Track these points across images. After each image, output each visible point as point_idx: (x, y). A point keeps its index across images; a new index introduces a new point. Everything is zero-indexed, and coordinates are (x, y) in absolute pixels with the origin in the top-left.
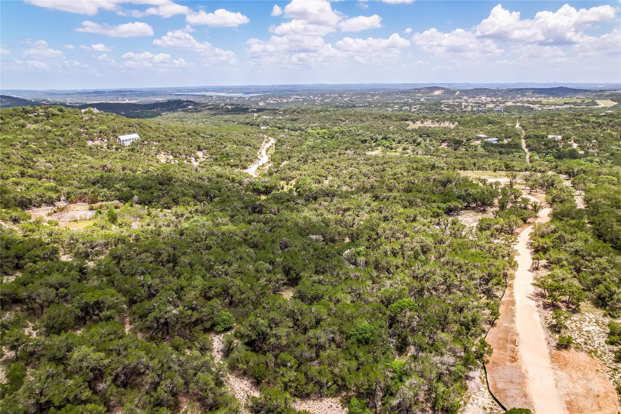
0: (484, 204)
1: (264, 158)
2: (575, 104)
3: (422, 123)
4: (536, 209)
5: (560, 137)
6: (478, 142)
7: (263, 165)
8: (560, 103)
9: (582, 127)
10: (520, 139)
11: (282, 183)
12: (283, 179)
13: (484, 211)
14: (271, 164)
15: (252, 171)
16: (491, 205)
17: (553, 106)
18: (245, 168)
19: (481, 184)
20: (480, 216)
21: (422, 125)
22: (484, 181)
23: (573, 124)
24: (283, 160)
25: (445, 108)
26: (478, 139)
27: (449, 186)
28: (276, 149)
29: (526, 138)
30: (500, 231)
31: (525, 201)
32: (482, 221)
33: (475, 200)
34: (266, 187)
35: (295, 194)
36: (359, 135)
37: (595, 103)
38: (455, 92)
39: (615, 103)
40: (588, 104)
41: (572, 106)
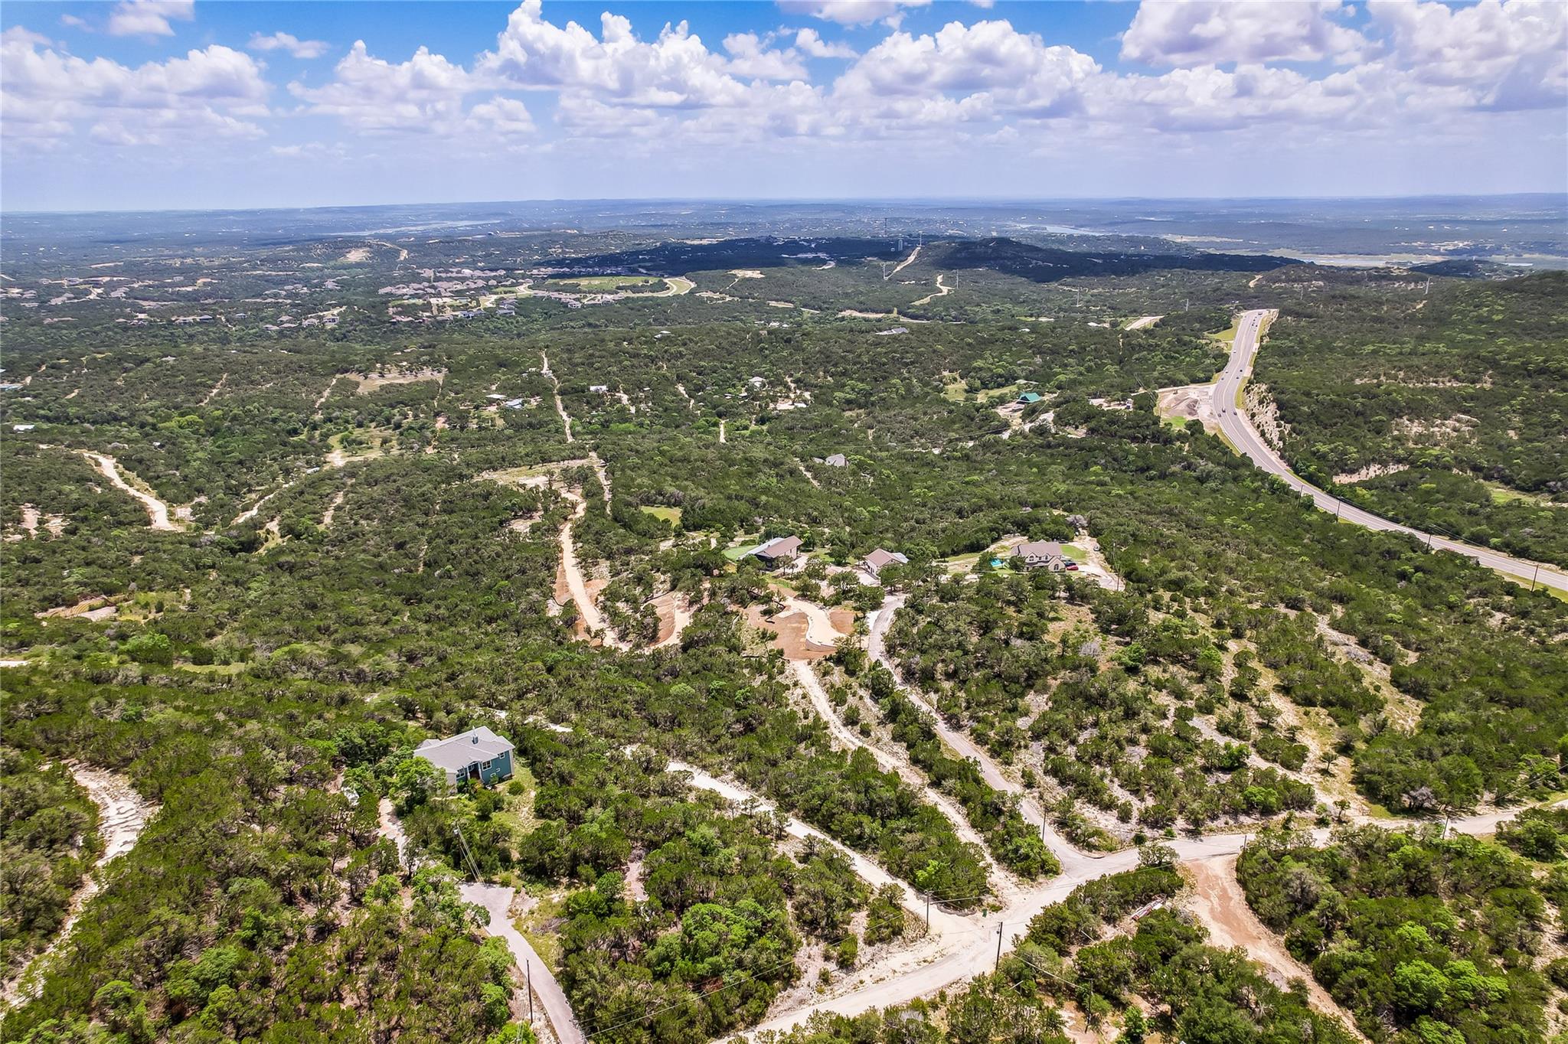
0: (529, 511)
1: (154, 503)
2: (634, 288)
3: (382, 376)
4: (574, 506)
5: (604, 388)
6: (493, 409)
8: (609, 288)
9: (633, 366)
10: (553, 396)
11: (261, 533)
13: (531, 517)
14: (185, 510)
16: (536, 510)
17: (599, 296)
18: (149, 523)
19: (521, 491)
20: (529, 523)
21: (384, 382)
22: (523, 486)
23: (621, 362)
24: (191, 498)
25: (399, 318)
26: (491, 402)
27: (492, 498)
28: (147, 479)
29: (562, 393)
30: (547, 530)
31: (565, 500)
32: (532, 526)
33: (521, 509)
34: (240, 543)
36: (274, 418)
37: (664, 287)
38: (398, 252)
39: (693, 285)
40: (654, 288)
41: (630, 294)
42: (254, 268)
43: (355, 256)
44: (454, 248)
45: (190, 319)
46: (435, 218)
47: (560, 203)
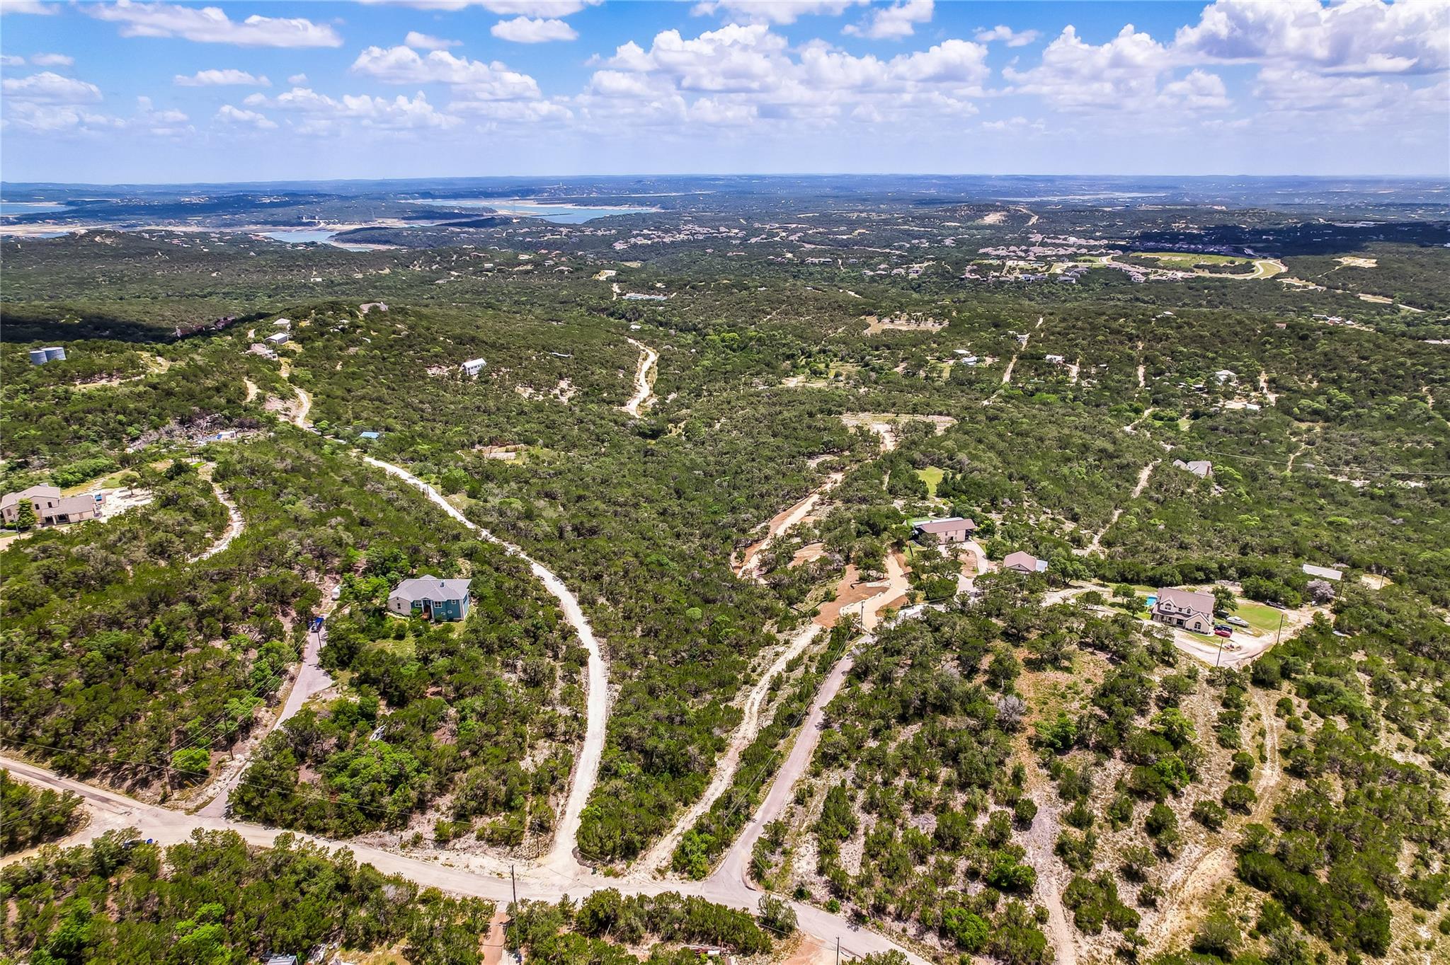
1: (644, 390)
2: (1214, 268)
3: (892, 321)
5: (1061, 358)
6: (951, 362)
7: (645, 401)
8: (1187, 265)
10: (1011, 359)
11: (670, 426)
12: (671, 421)
14: (654, 400)
15: (632, 407)
17: (1171, 273)
18: (623, 404)
19: (853, 432)
21: (892, 327)
22: (860, 428)
24: (669, 393)
25: (969, 274)
26: (955, 356)
27: (824, 433)
28: (660, 374)
29: (1021, 357)
34: (652, 430)
35: (684, 438)
36: (784, 345)
37: (1248, 268)
38: (1029, 217)
39: (1284, 269)
40: (1235, 270)
41: (1207, 274)
42: (905, 224)
43: (992, 219)
44: (1082, 217)
45: (816, 261)
46: (1105, 189)
47: (1243, 179)
